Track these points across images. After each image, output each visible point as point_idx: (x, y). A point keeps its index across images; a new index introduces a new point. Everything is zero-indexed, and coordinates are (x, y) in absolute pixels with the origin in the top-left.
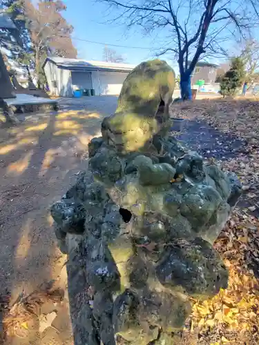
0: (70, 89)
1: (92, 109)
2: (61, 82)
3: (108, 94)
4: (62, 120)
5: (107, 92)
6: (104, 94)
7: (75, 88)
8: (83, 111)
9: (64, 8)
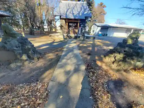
0: (98, 33)
1: (107, 40)
2: (96, 31)
3: (113, 36)
4: (96, 42)
5: (113, 35)
6: (111, 36)
7: (100, 33)
8: (103, 40)
9: (106, 7)
